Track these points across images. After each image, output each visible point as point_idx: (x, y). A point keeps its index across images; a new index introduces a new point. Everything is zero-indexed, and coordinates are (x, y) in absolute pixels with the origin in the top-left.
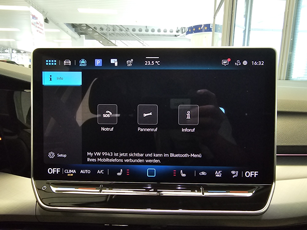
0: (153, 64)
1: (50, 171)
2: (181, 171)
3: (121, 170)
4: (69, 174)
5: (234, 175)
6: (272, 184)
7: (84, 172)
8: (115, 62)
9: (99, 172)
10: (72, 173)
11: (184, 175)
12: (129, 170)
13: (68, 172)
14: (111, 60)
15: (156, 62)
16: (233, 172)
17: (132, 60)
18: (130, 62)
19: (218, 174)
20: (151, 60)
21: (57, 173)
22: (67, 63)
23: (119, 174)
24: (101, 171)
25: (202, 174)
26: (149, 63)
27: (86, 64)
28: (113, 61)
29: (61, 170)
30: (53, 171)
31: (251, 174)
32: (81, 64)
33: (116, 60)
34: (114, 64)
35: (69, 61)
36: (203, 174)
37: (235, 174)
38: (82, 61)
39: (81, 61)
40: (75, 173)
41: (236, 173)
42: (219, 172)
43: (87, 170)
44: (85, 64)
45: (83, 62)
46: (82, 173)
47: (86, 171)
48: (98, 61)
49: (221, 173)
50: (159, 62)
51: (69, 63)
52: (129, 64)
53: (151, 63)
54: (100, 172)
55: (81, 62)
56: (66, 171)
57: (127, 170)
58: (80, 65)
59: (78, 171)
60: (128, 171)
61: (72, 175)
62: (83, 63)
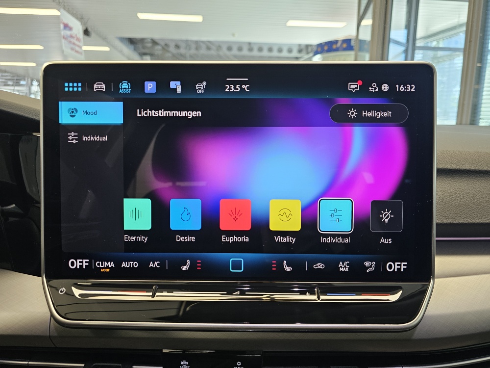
0: (238, 89)
1: (73, 264)
2: (285, 263)
3: (188, 262)
4: (103, 268)
5: (368, 268)
6: (430, 282)
7: (128, 265)
8: (178, 86)
9: (152, 265)
10: (108, 267)
11: (289, 269)
12: (200, 261)
13: (102, 265)
14: (171, 83)
15: (243, 86)
16: (367, 264)
17: (205, 83)
18: (202, 86)
19: (344, 267)
20: (235, 83)
21: (84, 267)
22: (99, 87)
23: (184, 268)
24: (156, 263)
25: (317, 266)
26: (232, 88)
27: (130, 90)
28: (173, 84)
29: (90, 262)
30: (77, 263)
31: (395, 266)
32: (122, 89)
33: (179, 83)
34: (176, 89)
35: (102, 84)
36: (319, 267)
37: (370, 267)
38: (124, 84)
39: (122, 84)
40: (112, 266)
41: (372, 264)
42: (346, 263)
43: (132, 263)
44: (128, 89)
45: (125, 86)
46: (124, 266)
47: (130, 264)
48: (149, 84)
49: (348, 264)
50: (247, 87)
51: (102, 87)
52: (200, 89)
53: (235, 88)
54: (154, 265)
55: (121, 86)
56: (99, 264)
57: (198, 261)
58: (120, 91)
59: (118, 264)
60: (199, 263)
61: (108, 270)
62: (124, 88)
